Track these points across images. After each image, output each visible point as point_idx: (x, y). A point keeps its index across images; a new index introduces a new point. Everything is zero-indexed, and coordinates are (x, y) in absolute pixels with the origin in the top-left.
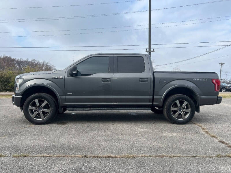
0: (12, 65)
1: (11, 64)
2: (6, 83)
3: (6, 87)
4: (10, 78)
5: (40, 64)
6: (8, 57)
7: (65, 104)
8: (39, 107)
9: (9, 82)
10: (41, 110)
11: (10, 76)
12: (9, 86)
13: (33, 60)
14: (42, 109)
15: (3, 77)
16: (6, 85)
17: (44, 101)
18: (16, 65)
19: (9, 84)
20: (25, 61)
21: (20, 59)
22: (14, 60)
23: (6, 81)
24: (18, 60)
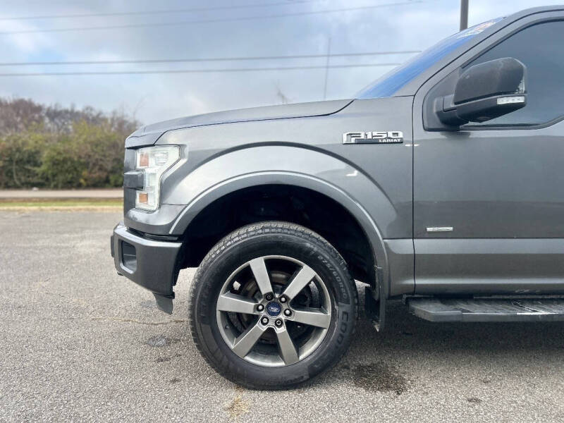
0: (36, 121)
1: (33, 117)
2: (28, 167)
3: (29, 177)
4: (37, 152)
5: (105, 120)
6: (26, 102)
7: (411, 282)
8: (269, 296)
9: (37, 164)
10: (278, 313)
11: (38, 149)
12: (37, 175)
13: (87, 109)
14: (285, 306)
15: (18, 150)
16: (29, 171)
17: (300, 267)
18: (47, 120)
19: (37, 170)
20: (66, 112)
21: (56, 105)
22: (39, 109)
23: (29, 162)
24: (49, 109)
